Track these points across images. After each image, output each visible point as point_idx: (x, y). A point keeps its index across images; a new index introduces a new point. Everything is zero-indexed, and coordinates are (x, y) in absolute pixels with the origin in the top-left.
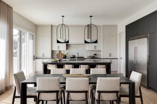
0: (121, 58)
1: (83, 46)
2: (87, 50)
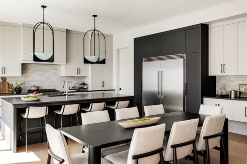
0: (120, 89)
1: (54, 69)
2: (62, 76)
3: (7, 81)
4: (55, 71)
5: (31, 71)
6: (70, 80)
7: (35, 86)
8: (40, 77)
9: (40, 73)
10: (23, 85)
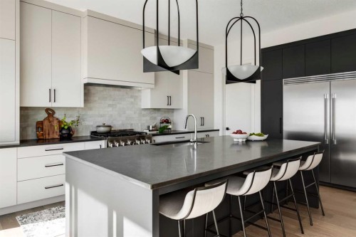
0: (228, 129)
1: (132, 97)
2: (143, 108)
3: (56, 115)
4: (133, 100)
5: (97, 99)
6: (154, 115)
7: (104, 126)
8: (111, 109)
9: (111, 103)
10: (76, 124)
